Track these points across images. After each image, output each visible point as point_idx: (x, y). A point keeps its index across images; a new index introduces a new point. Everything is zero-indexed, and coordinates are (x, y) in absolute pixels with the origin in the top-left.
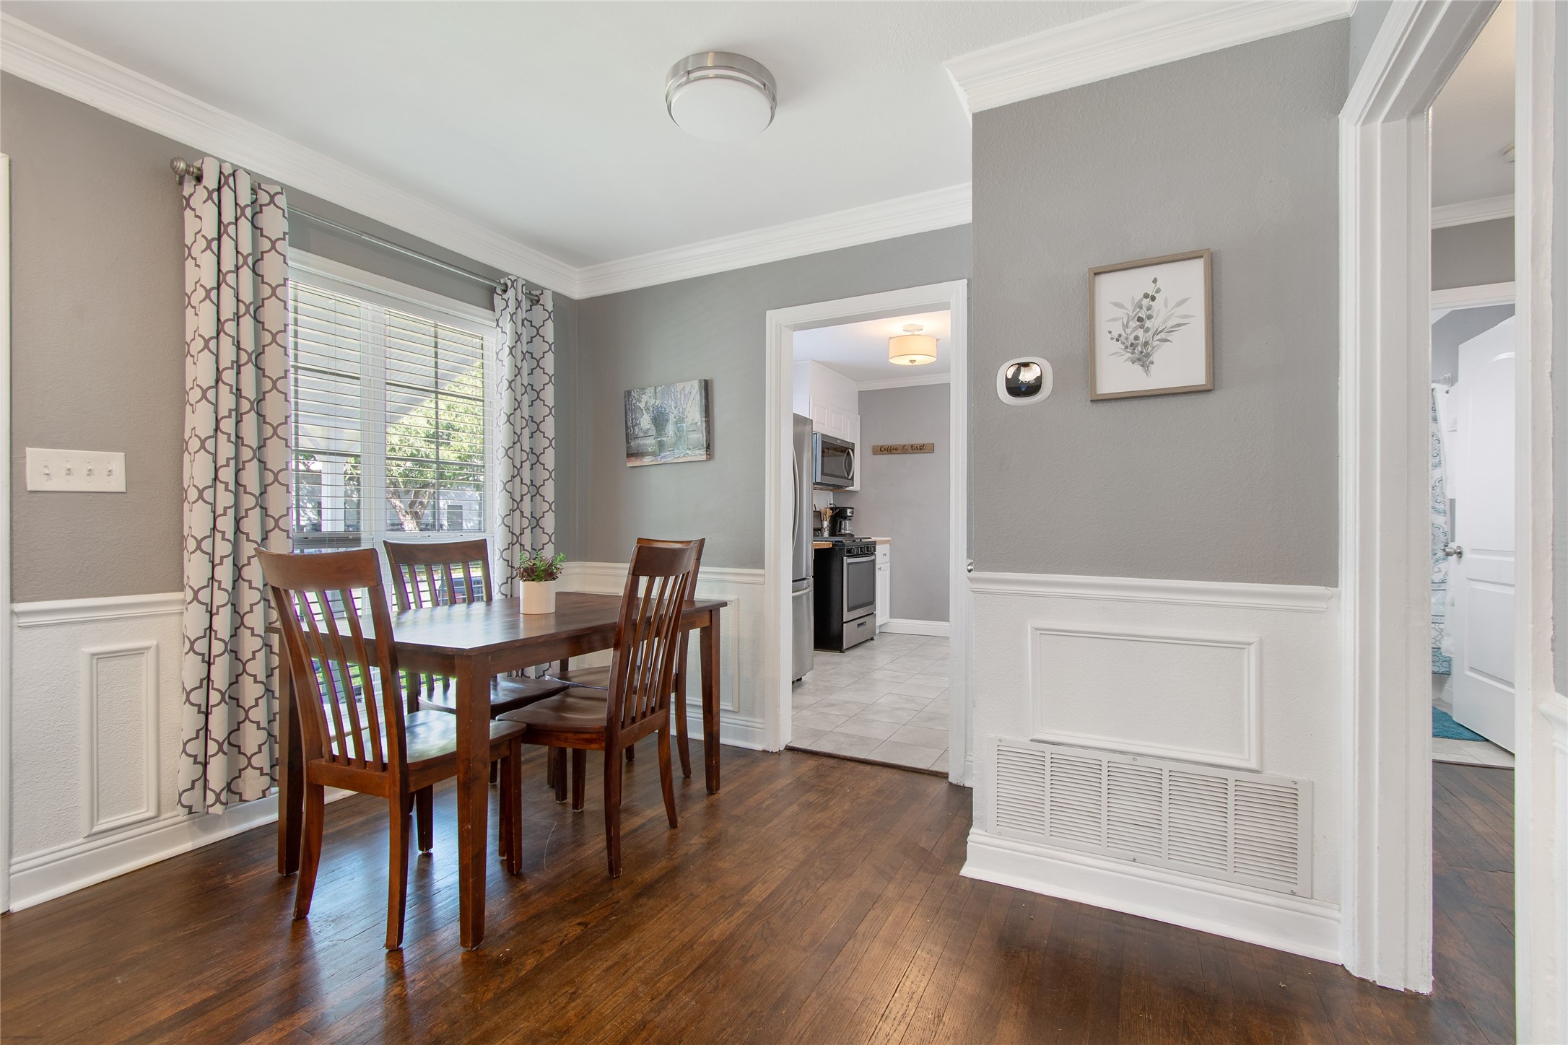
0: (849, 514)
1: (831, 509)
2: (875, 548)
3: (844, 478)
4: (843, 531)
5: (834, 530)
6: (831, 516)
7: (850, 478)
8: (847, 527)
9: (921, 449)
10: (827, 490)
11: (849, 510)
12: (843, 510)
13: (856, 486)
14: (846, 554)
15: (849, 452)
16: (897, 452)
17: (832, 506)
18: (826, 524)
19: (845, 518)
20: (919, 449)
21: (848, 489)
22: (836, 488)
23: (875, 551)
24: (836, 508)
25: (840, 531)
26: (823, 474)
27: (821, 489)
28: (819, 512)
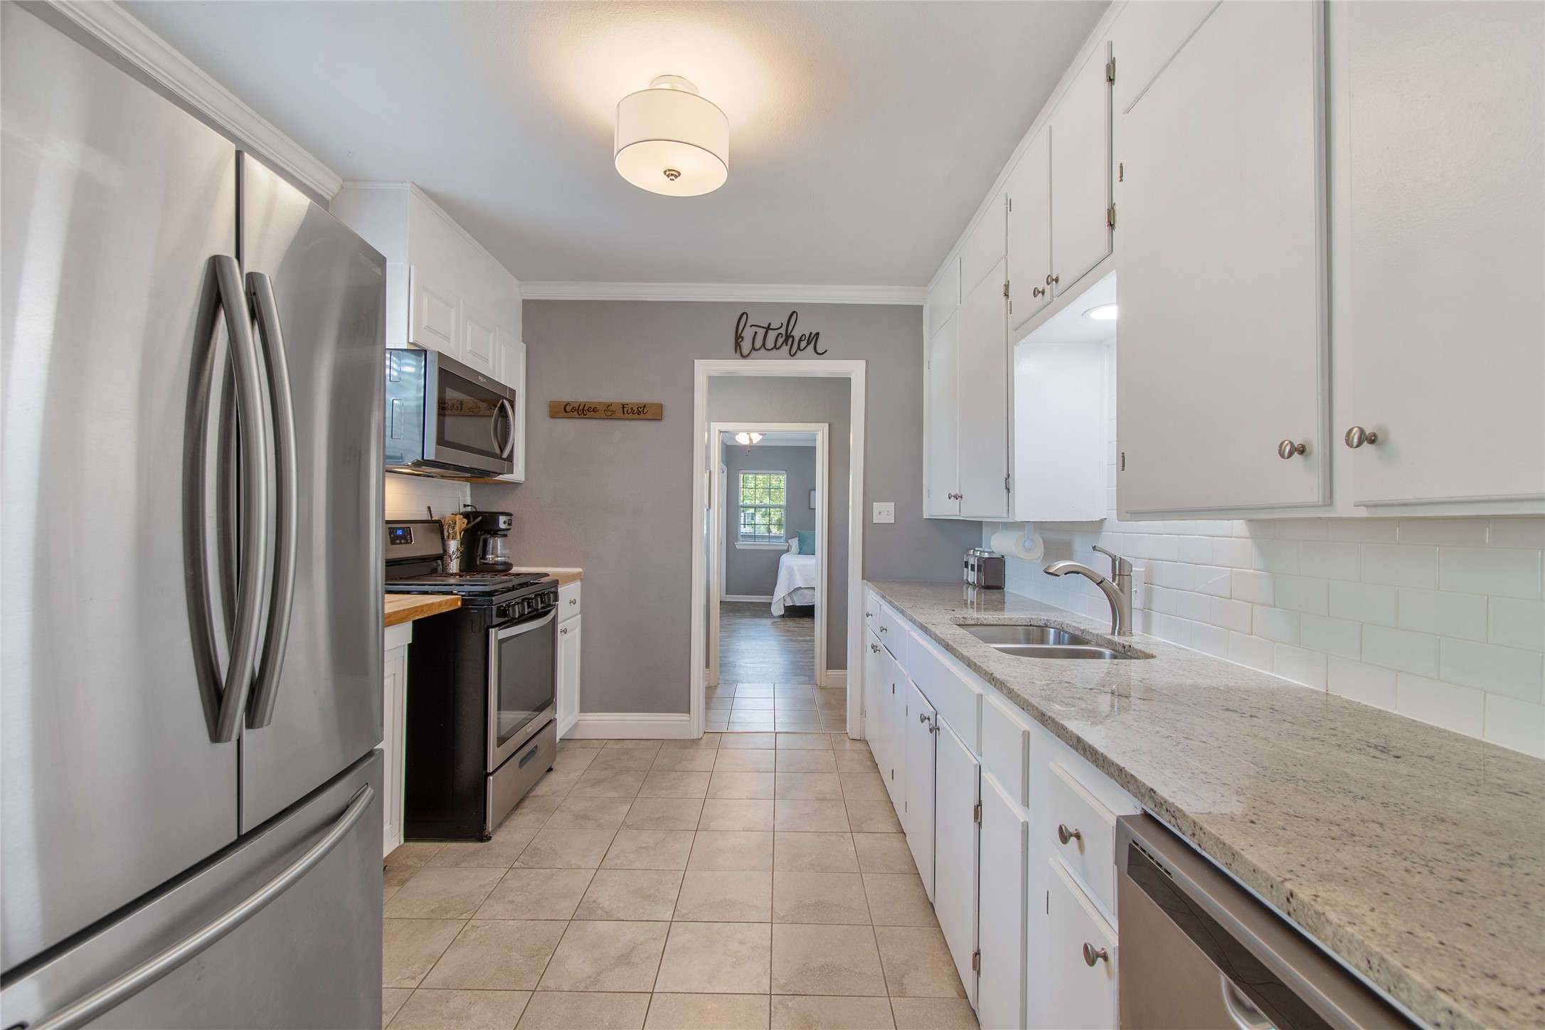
0: (502, 526)
1: (466, 515)
2: (556, 594)
3: (493, 455)
4: (490, 557)
5: (473, 561)
6: (466, 531)
7: (505, 455)
8: (498, 550)
9: (639, 413)
10: (459, 478)
11: (502, 519)
12: (491, 518)
13: (518, 473)
14: (496, 621)
15: (503, 406)
16: (596, 415)
17: (469, 509)
18: (453, 545)
19: (495, 532)
20: (639, 412)
21: (500, 478)
22: (477, 476)
23: (556, 599)
24: (475, 514)
25: (484, 557)
26: (441, 441)
27: (443, 477)
28: (439, 522)
